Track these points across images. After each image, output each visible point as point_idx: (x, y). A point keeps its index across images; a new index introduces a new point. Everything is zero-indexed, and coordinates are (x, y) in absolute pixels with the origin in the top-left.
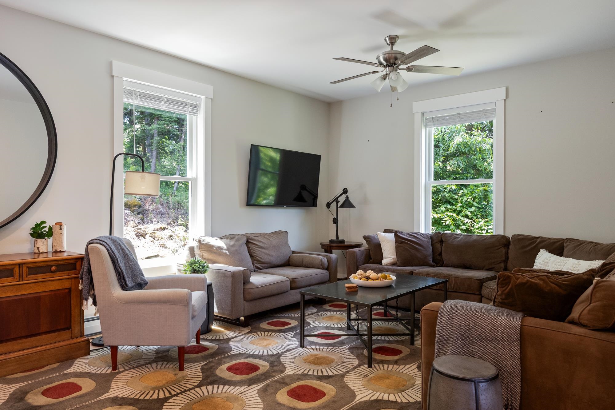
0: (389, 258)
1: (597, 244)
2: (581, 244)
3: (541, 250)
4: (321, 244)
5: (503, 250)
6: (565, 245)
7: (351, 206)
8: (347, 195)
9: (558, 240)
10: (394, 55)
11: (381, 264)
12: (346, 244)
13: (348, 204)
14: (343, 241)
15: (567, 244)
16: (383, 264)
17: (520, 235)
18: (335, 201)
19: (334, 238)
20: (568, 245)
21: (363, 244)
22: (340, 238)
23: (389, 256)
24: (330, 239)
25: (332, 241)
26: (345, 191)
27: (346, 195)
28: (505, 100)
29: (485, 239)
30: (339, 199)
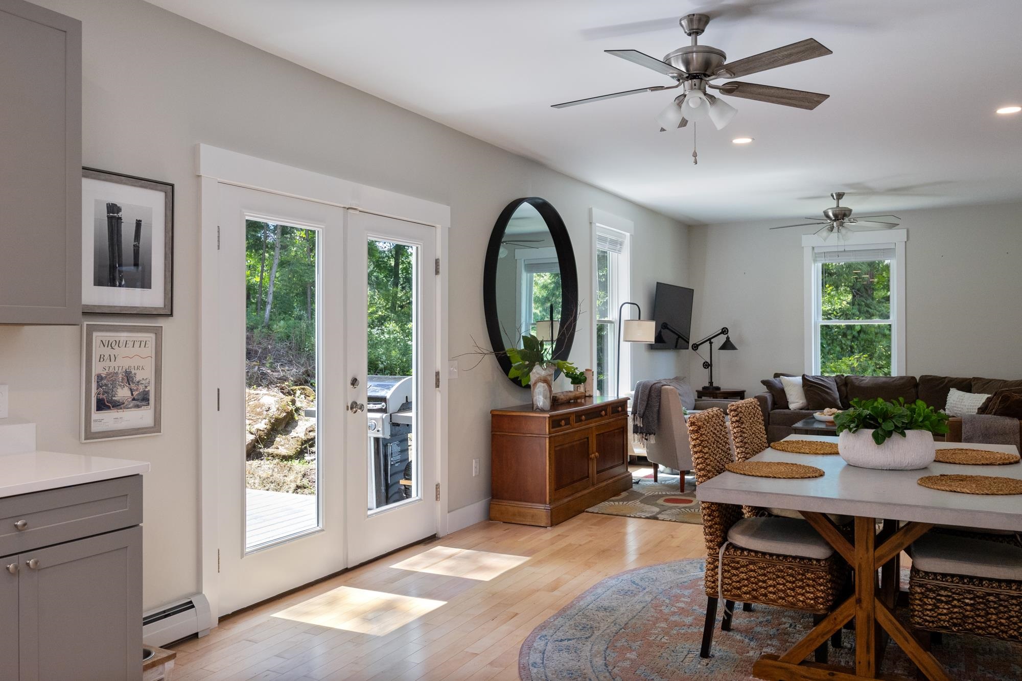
0: (798, 402)
1: (1005, 381)
2: (988, 383)
3: (951, 389)
4: (697, 391)
5: (913, 390)
6: (973, 383)
7: (733, 348)
8: (728, 336)
9: (966, 380)
10: (843, 212)
11: (788, 408)
12: (722, 390)
13: (728, 346)
14: (718, 388)
15: (975, 382)
16: (792, 409)
17: (929, 376)
18: (709, 342)
19: (707, 385)
20: (975, 384)
21: (747, 391)
22: (714, 385)
23: (797, 401)
24: (703, 386)
25: (704, 388)
26: (724, 331)
27: (726, 336)
28: (906, 242)
29: (895, 380)
30: (712, 340)
